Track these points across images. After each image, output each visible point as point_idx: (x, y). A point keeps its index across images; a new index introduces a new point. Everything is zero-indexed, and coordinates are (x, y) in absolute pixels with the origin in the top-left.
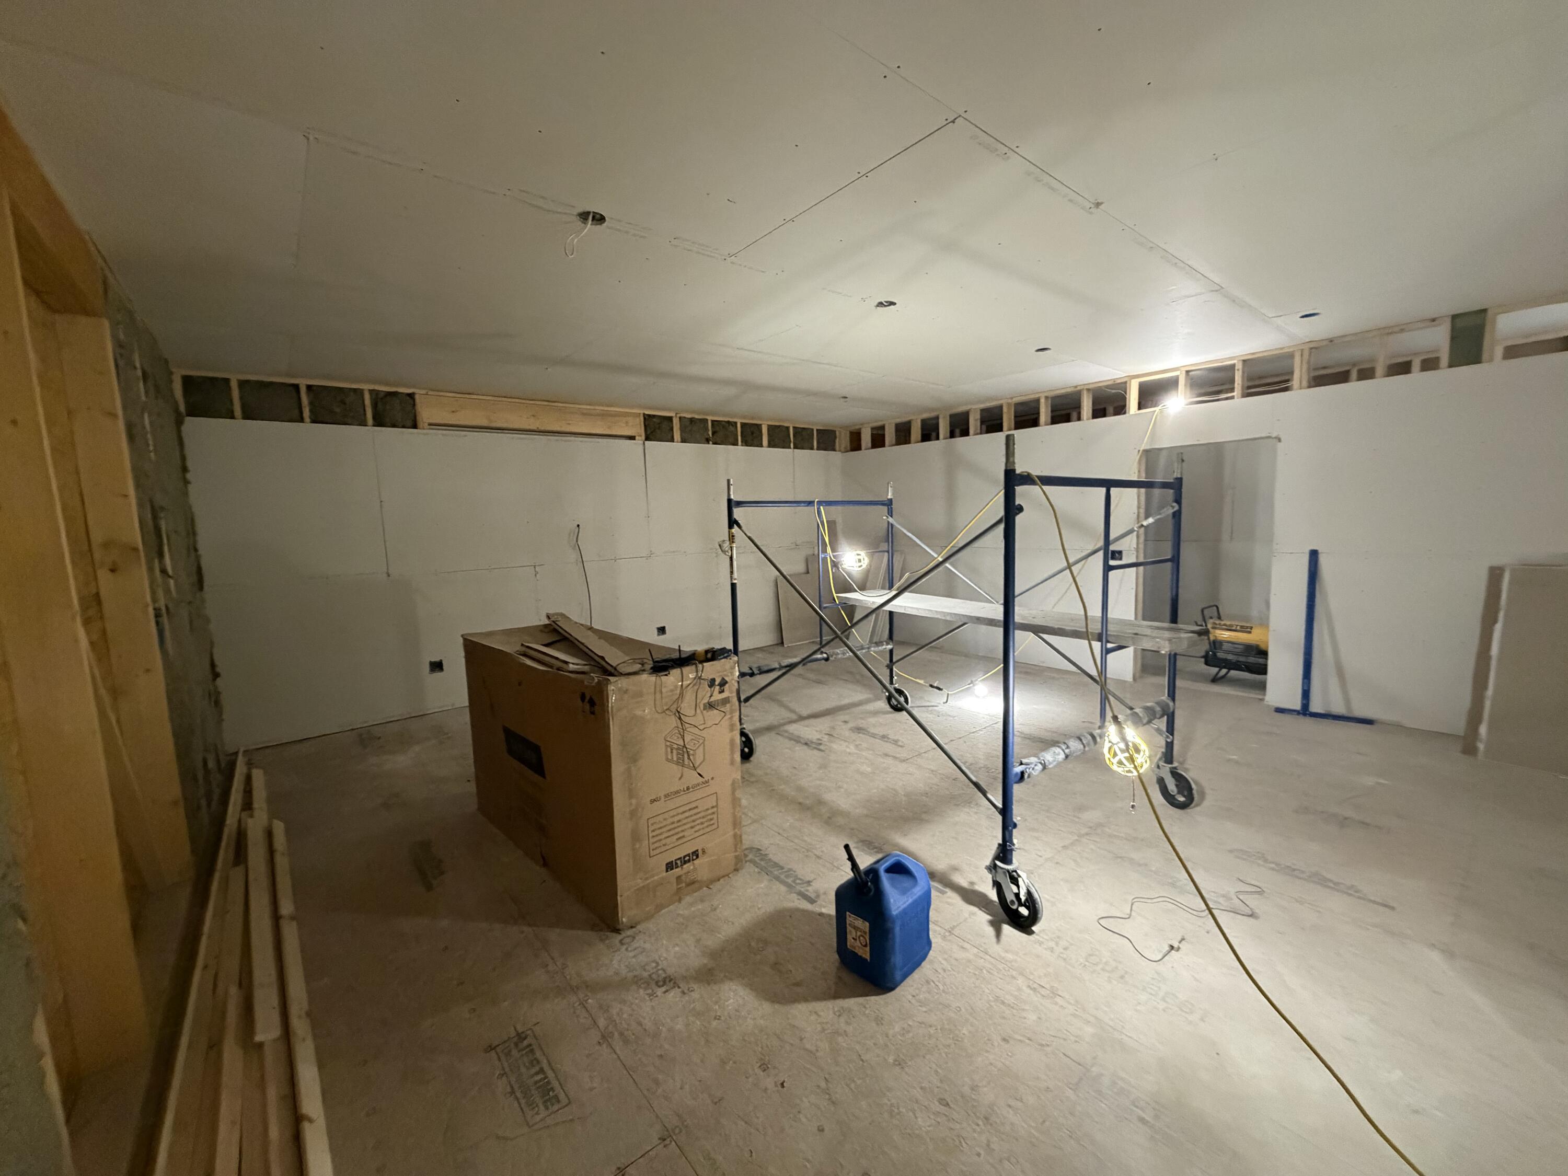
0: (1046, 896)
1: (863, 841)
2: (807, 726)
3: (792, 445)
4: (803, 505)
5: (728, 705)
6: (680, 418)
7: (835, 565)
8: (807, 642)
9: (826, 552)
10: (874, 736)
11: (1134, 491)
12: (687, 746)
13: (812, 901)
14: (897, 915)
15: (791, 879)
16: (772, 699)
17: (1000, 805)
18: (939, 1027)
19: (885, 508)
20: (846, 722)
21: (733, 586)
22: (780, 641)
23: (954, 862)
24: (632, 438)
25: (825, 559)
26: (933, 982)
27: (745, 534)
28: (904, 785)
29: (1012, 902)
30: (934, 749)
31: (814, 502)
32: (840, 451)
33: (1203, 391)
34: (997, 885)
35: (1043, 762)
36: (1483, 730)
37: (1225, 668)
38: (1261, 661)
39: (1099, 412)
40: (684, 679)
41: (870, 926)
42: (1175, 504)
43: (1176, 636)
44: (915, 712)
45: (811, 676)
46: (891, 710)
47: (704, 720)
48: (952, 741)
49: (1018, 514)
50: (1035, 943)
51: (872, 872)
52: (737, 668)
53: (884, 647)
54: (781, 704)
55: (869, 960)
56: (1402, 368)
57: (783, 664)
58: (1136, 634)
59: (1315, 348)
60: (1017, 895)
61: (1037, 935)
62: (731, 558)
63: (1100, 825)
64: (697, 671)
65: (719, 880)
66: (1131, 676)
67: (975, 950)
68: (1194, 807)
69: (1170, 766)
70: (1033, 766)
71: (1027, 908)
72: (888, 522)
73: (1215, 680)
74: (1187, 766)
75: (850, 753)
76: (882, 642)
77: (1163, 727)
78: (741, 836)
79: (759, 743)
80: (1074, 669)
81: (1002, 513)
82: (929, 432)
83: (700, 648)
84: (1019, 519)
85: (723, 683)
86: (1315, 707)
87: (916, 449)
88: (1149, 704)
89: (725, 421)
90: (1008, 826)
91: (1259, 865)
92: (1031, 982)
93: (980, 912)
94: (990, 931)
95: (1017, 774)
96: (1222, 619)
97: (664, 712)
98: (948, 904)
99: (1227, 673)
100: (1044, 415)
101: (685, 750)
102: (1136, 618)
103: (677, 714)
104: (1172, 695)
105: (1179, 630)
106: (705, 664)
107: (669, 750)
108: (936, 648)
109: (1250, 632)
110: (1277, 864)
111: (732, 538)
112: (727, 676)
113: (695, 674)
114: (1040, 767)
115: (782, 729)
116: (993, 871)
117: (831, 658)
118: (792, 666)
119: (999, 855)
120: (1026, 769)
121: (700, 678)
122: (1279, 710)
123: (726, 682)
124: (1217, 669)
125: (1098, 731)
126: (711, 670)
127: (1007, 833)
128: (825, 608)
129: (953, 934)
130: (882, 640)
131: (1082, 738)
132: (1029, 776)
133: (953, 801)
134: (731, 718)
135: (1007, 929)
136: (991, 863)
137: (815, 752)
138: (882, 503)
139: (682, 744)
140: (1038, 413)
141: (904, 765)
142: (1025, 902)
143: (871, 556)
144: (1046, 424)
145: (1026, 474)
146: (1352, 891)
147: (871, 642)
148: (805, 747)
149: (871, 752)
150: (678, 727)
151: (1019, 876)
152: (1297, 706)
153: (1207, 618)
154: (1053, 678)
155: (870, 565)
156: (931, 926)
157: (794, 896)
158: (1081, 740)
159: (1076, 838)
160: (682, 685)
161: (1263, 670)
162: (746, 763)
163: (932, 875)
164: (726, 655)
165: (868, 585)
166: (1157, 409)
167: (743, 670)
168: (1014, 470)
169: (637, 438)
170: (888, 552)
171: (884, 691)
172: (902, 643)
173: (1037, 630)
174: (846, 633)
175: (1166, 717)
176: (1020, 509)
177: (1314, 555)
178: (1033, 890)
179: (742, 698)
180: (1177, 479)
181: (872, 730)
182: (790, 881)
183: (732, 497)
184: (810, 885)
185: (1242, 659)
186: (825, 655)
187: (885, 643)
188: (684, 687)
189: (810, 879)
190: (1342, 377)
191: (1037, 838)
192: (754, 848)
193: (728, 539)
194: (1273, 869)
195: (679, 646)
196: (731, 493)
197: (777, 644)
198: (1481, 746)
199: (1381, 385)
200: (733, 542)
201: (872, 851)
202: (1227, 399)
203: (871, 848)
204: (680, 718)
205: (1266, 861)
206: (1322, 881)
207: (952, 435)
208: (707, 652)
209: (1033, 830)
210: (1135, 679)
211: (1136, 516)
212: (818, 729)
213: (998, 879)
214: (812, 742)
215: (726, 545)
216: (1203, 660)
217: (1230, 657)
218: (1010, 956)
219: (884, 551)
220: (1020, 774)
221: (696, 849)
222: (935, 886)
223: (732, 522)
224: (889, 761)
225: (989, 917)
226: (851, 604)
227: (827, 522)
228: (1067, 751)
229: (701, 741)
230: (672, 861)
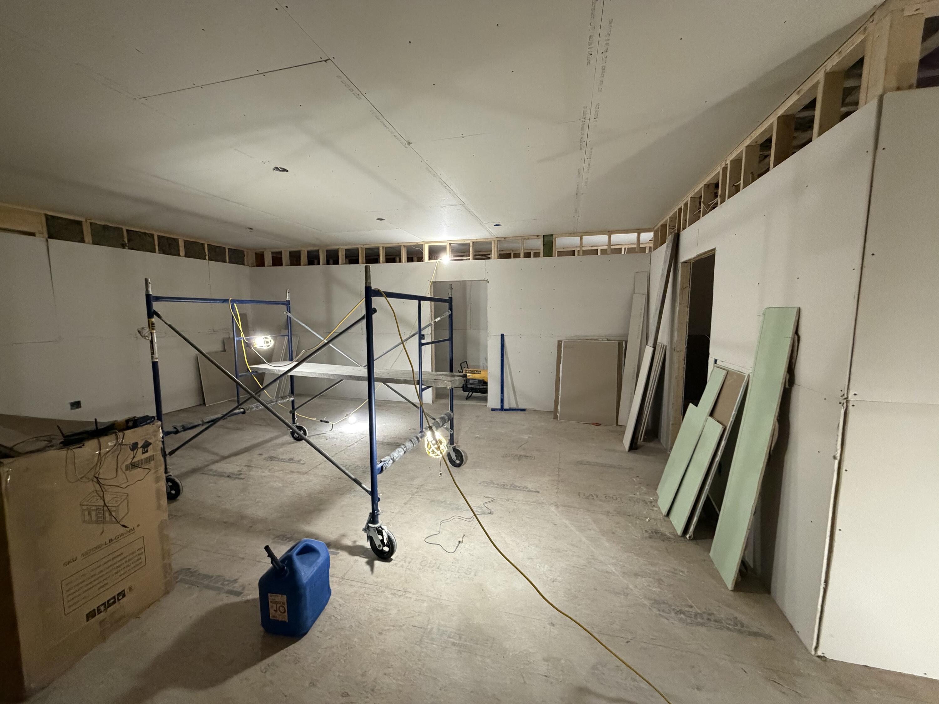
0: (397, 535)
1: (278, 537)
2: (229, 463)
3: (207, 257)
4: (219, 302)
5: (152, 462)
6: (91, 224)
7: (248, 345)
8: (227, 400)
9: (240, 336)
10: (283, 460)
11: (429, 302)
12: (107, 505)
13: (238, 594)
14: (307, 582)
15: (220, 583)
16: (197, 447)
17: (370, 490)
18: (339, 646)
19: (285, 307)
20: (261, 454)
21: (155, 365)
22: (202, 403)
23: (342, 532)
24: (33, 234)
25: (239, 342)
26: (334, 616)
27: (165, 323)
28: (306, 490)
29: (380, 546)
30: (325, 461)
31: (228, 300)
32: (248, 265)
33: (456, 254)
34: (370, 539)
35: (393, 458)
36: (559, 408)
37: (471, 392)
38: (485, 387)
39: (410, 259)
40: (102, 448)
41: (287, 598)
42: (450, 311)
43: (453, 379)
44: (311, 440)
45: (230, 425)
46: (295, 441)
47: (127, 479)
48: (336, 454)
49: (373, 313)
50: (393, 566)
51: (288, 559)
52: (161, 430)
53: (288, 399)
54: (205, 450)
55: (287, 621)
56: (528, 255)
57: (205, 421)
58: (435, 379)
59: (500, 241)
60: (382, 541)
61: (394, 560)
62: (152, 342)
63: (422, 486)
64: (117, 439)
65: (149, 607)
66: (431, 401)
67: (359, 584)
68: (464, 464)
69: (453, 446)
70: (387, 462)
71: (388, 546)
72: (288, 316)
73: (468, 398)
74: (459, 444)
75: (265, 476)
76: (286, 396)
77: (449, 427)
78: (170, 564)
79: (186, 485)
80: (404, 400)
81: (364, 312)
82: (313, 259)
83: (120, 417)
84: (374, 316)
85: (147, 445)
86: (506, 406)
87: (304, 269)
88: (442, 416)
89: (141, 232)
90: (375, 500)
91: (492, 487)
92: (392, 590)
93: (361, 558)
94: (368, 568)
95: (379, 468)
96: (469, 367)
97: (79, 480)
98: (341, 560)
99: (472, 394)
100: (382, 258)
101: (105, 508)
102: (432, 371)
103: (95, 480)
104: (452, 409)
105: (454, 376)
106: (126, 432)
107: (86, 513)
108: (324, 396)
109: (480, 374)
110: (498, 484)
111: (152, 326)
112: (150, 438)
113: (115, 442)
114: (391, 461)
115: (206, 469)
116: (367, 530)
117: (247, 412)
118: (214, 422)
119: (371, 519)
120: (384, 464)
121: (121, 444)
122: (493, 410)
123: (150, 444)
124: (468, 393)
125: (420, 435)
126: (131, 436)
127: (374, 505)
128: (241, 376)
129: (345, 579)
130: (285, 395)
131: (412, 440)
132: (386, 468)
133: (340, 492)
134: (156, 472)
135: (377, 563)
136: (366, 526)
137: (237, 481)
138: (283, 303)
139: (102, 504)
140: (379, 256)
141: (306, 476)
142: (387, 544)
143: (275, 339)
144: (384, 263)
145: (377, 290)
146: (525, 489)
147: (277, 397)
148: (227, 479)
149: (281, 472)
150: (96, 491)
151: (383, 529)
152: (499, 407)
153: (463, 367)
154: (393, 407)
155: (274, 345)
156: (331, 579)
157: (224, 595)
158: (411, 441)
159: (411, 496)
160: (100, 453)
161: (485, 391)
162: (173, 502)
163: (329, 545)
164: (149, 421)
165: (274, 357)
166: (437, 261)
167: (166, 430)
168: (371, 287)
169: (37, 235)
170: (288, 336)
171: (289, 428)
172: (300, 395)
173: (385, 381)
174: (259, 394)
175: (449, 421)
176: (375, 311)
177: (502, 336)
178: (391, 535)
179: (168, 451)
180: (450, 298)
181: (281, 457)
182: (218, 585)
183: (151, 293)
184: (237, 582)
185: (478, 387)
186: (242, 410)
187: (288, 397)
188: (102, 455)
189: (236, 578)
190: (508, 256)
191: (390, 502)
192: (184, 569)
193: (147, 326)
194: (497, 487)
195: (96, 419)
196: (150, 289)
197: (200, 405)
198: (558, 415)
199: (522, 261)
200: (153, 329)
201: (285, 542)
202: (466, 260)
203: (285, 539)
204: (99, 483)
205: (494, 484)
206: (514, 487)
207: (328, 263)
208: (127, 421)
209: (389, 498)
210: (433, 402)
211: (430, 315)
212: (237, 464)
213: (371, 535)
214: (233, 474)
215: (146, 332)
216: (462, 389)
217: (473, 386)
218: (379, 580)
219: (285, 335)
220: (380, 468)
221: (122, 589)
222: (332, 552)
223: (151, 313)
224: (295, 476)
225: (366, 560)
226: (261, 372)
227: (239, 314)
228: (405, 449)
229: (124, 497)
230: (94, 610)
